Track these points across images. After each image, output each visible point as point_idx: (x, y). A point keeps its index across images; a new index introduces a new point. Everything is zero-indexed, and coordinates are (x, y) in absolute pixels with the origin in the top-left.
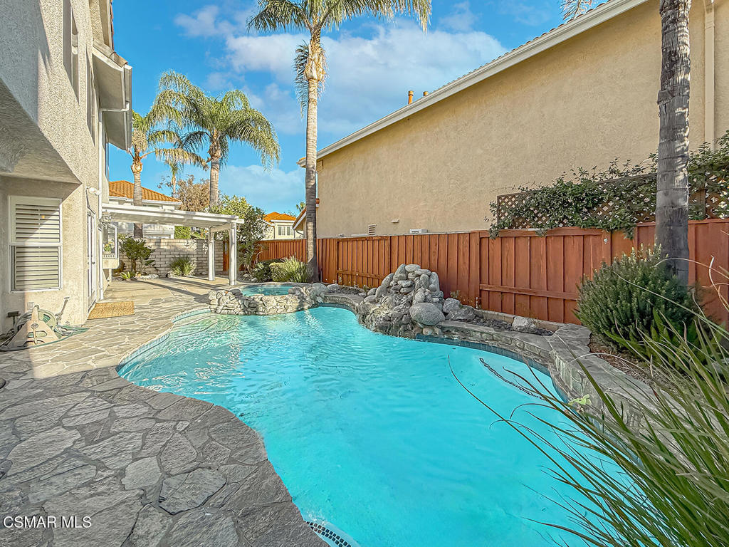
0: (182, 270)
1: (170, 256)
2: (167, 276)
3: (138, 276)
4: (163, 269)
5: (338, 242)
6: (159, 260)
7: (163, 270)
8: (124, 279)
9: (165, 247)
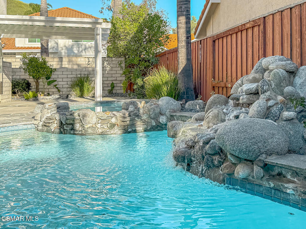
0: (82, 91)
1: (71, 76)
2: (67, 97)
3: (41, 97)
4: (65, 89)
5: (214, 41)
6: (61, 80)
7: (65, 91)
8: (27, 99)
9: (67, 66)
